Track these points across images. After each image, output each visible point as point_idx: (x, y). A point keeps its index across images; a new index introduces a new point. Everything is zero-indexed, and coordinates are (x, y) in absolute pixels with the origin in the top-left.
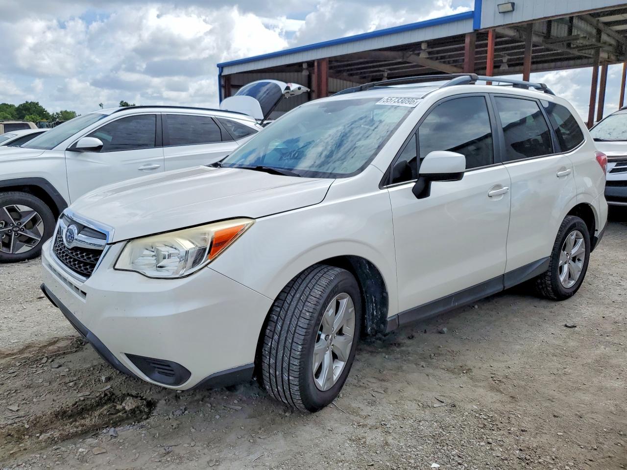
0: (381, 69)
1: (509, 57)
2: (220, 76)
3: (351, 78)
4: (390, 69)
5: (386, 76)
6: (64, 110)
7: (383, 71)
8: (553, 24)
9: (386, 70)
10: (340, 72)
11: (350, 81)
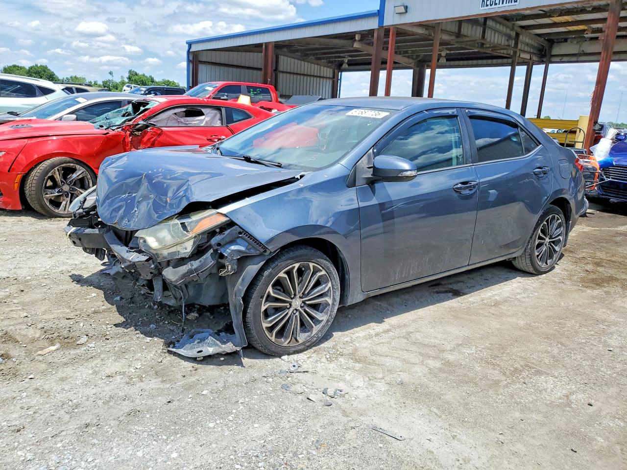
0: (342, 55)
1: (448, 52)
2: (188, 52)
3: (319, 62)
4: (351, 56)
5: (346, 62)
6: (74, 75)
7: (345, 57)
8: (463, 24)
9: (346, 57)
10: (307, 55)
11: (318, 64)
